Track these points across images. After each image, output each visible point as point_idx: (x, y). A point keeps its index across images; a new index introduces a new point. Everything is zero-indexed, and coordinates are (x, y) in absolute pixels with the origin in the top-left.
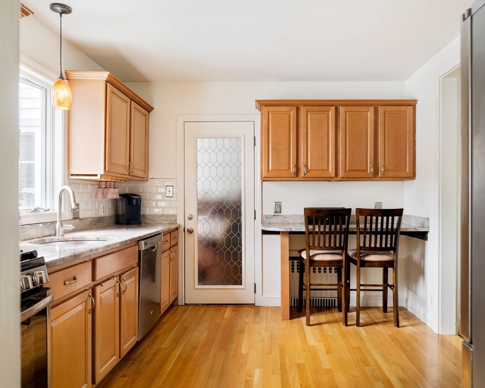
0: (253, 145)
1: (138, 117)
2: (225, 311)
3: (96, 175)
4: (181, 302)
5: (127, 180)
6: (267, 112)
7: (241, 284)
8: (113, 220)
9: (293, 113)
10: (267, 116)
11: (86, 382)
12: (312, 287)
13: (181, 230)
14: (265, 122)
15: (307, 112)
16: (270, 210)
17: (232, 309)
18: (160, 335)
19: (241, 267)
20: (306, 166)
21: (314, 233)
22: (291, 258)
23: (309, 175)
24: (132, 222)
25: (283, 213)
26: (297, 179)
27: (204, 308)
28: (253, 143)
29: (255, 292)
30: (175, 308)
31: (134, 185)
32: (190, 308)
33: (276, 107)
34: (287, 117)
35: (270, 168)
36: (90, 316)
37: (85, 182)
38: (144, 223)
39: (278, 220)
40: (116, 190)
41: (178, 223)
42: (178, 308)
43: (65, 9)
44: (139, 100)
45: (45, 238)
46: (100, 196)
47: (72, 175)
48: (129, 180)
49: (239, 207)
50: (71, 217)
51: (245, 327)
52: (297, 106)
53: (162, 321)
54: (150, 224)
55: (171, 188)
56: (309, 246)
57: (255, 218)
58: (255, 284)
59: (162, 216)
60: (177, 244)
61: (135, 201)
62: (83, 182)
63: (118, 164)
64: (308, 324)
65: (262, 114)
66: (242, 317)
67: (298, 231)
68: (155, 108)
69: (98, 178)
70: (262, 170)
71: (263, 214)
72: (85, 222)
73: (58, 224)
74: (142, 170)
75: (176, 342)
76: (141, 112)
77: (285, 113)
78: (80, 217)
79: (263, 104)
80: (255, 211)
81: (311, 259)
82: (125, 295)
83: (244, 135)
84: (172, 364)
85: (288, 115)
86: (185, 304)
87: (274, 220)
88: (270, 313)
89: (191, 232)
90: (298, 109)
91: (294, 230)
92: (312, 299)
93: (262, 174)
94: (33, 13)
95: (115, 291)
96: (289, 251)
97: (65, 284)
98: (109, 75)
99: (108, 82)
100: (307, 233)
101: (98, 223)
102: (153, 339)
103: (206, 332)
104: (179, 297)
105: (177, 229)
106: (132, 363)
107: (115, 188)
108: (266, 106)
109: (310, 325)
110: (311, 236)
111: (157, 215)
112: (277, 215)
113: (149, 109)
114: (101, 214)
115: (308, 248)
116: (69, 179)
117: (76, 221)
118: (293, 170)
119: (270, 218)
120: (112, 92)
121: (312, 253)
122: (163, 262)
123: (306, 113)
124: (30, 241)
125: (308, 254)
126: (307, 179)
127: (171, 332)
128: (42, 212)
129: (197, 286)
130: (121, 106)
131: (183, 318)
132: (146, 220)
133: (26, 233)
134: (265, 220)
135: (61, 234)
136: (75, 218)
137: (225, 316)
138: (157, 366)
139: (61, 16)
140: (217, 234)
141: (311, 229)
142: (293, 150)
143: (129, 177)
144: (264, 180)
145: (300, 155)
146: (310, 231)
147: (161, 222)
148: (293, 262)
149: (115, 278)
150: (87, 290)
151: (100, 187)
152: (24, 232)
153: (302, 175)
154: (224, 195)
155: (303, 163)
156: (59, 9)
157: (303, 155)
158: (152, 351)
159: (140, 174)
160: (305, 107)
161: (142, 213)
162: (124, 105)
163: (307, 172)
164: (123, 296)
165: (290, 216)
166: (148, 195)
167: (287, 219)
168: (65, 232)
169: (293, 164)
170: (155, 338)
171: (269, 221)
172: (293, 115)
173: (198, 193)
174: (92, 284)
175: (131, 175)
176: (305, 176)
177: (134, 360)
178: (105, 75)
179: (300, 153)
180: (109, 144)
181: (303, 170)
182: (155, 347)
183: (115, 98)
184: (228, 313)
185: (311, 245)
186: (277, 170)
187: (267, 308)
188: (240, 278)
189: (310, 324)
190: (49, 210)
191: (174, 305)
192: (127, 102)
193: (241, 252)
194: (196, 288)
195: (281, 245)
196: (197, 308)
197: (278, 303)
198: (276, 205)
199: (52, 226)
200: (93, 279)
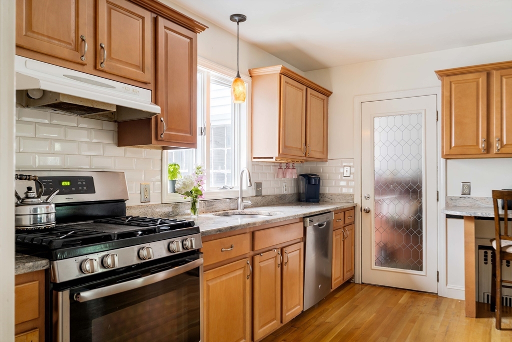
0: (436, 120)
1: (315, 101)
2: (402, 296)
3: (272, 158)
4: (358, 280)
5: (304, 161)
6: (449, 83)
7: (421, 270)
8: (295, 197)
9: (482, 80)
10: (449, 87)
11: (244, 338)
12: (504, 284)
13: (358, 210)
14: (447, 94)
15: (502, 76)
16: (455, 191)
17: (410, 295)
18: (328, 309)
19: (422, 251)
20: (501, 140)
21: (506, 219)
22: (480, 247)
23: (504, 150)
24: (311, 200)
25: (472, 195)
26: (488, 155)
27: (380, 290)
28: (436, 118)
29: (438, 280)
30: (352, 285)
31: (315, 166)
32: (366, 288)
33: (460, 76)
34: (474, 85)
35: (453, 145)
36: (248, 282)
37: (268, 164)
38: (323, 201)
39: (466, 202)
40: (295, 171)
41: (355, 202)
42: (354, 285)
43: (240, 18)
44: (315, 86)
45: (228, 211)
46: (281, 175)
47: (254, 158)
48: (306, 161)
49: (420, 187)
50: (254, 194)
51: (418, 317)
52: (487, 71)
53: (335, 296)
54: (329, 202)
55: (348, 168)
56: (500, 235)
57: (438, 200)
58: (438, 272)
59: (340, 195)
60: (353, 223)
61: (313, 180)
62: (265, 164)
63: (292, 147)
64: (498, 327)
65: (443, 85)
66: (418, 306)
67: (485, 216)
68: (333, 92)
69: (274, 160)
70: (443, 147)
71: (448, 195)
72: (266, 199)
73: (240, 200)
74: (320, 152)
75: (342, 318)
76: (318, 97)
77: (471, 81)
78: (263, 195)
79: (443, 74)
80: (438, 192)
81: (503, 250)
82: (288, 267)
83: (425, 110)
84: (330, 339)
85: (475, 83)
86: (362, 283)
87: (461, 203)
88: (453, 307)
89: (368, 212)
90: (489, 75)
91: (479, 214)
92: (505, 297)
93: (443, 152)
94: (208, 28)
95: (276, 261)
96: (476, 238)
97: (222, 251)
98: (282, 68)
99: (282, 74)
100: (497, 219)
101: (280, 201)
102: (321, 312)
103: (375, 314)
104: (356, 275)
105: (354, 208)
106: (296, 330)
107: (293, 168)
108: (448, 75)
109: (501, 329)
110: (502, 223)
111: (335, 194)
112: (465, 197)
113: (327, 94)
114: (284, 192)
115: (498, 237)
116: (252, 162)
117: (258, 197)
118: (482, 145)
119: (456, 200)
120: (286, 82)
121: (504, 243)
122: (336, 239)
123: (499, 77)
124: (213, 213)
125: (499, 244)
126: (501, 155)
127: (340, 308)
128: (229, 189)
129: (374, 267)
130: (296, 94)
131: (356, 297)
132: (325, 199)
133: (214, 206)
134: (450, 202)
135: (242, 208)
136: (257, 195)
137: (400, 302)
138: (316, 338)
139: (238, 25)
140: (395, 215)
141: (502, 215)
142: (482, 122)
143: (305, 158)
144: (447, 157)
145: (491, 128)
146: (501, 217)
147: (339, 201)
148: (486, 252)
149: (275, 250)
150: (246, 258)
151: (281, 168)
152: (212, 206)
153: (495, 150)
154: (403, 174)
155: (496, 137)
156: (237, 18)
157: (496, 128)
158: (317, 323)
159: (318, 155)
160: (499, 71)
161: (321, 192)
162: (300, 93)
163: (502, 147)
164: (285, 267)
165: (481, 199)
166: (328, 175)
167: (478, 202)
168: (245, 207)
169: (482, 138)
170: (324, 311)
171: (454, 204)
172: (482, 83)
173: (375, 173)
174: (252, 253)
175: (307, 156)
176: (499, 152)
177: (298, 328)
178: (278, 69)
179: (491, 126)
180: (283, 129)
181: (496, 145)
182: (321, 320)
183: (289, 88)
184: (404, 298)
185: (503, 233)
186: (461, 146)
187: (452, 300)
188: (421, 263)
189: (502, 327)
190: (233, 188)
191: (351, 282)
192: (302, 90)
193: (422, 236)
194: (373, 268)
195: (465, 231)
196: (373, 289)
197: (462, 296)
198: (463, 185)
199: (236, 201)
200: (253, 249)
